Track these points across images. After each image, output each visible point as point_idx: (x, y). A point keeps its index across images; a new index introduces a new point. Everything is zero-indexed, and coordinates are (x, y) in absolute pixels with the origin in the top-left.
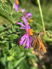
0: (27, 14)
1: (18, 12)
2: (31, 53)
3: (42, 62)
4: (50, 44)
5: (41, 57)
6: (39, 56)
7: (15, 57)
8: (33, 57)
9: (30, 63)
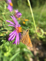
0: (18, 14)
1: (12, 12)
2: (26, 49)
3: (36, 57)
4: (44, 40)
5: (36, 52)
6: (34, 51)
7: (11, 53)
8: (29, 53)
9: (26, 58)
